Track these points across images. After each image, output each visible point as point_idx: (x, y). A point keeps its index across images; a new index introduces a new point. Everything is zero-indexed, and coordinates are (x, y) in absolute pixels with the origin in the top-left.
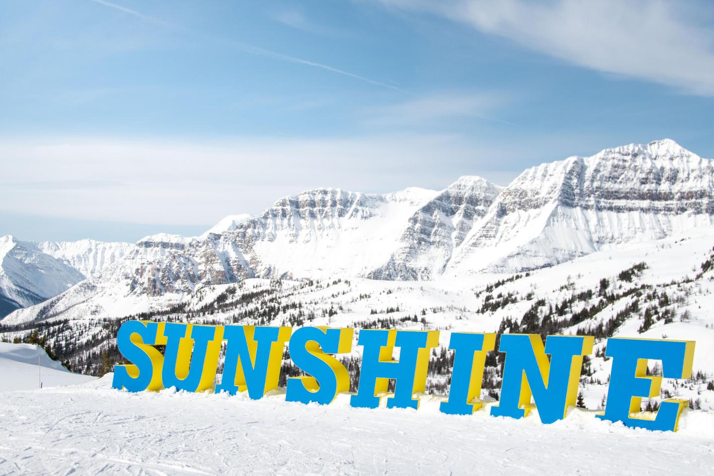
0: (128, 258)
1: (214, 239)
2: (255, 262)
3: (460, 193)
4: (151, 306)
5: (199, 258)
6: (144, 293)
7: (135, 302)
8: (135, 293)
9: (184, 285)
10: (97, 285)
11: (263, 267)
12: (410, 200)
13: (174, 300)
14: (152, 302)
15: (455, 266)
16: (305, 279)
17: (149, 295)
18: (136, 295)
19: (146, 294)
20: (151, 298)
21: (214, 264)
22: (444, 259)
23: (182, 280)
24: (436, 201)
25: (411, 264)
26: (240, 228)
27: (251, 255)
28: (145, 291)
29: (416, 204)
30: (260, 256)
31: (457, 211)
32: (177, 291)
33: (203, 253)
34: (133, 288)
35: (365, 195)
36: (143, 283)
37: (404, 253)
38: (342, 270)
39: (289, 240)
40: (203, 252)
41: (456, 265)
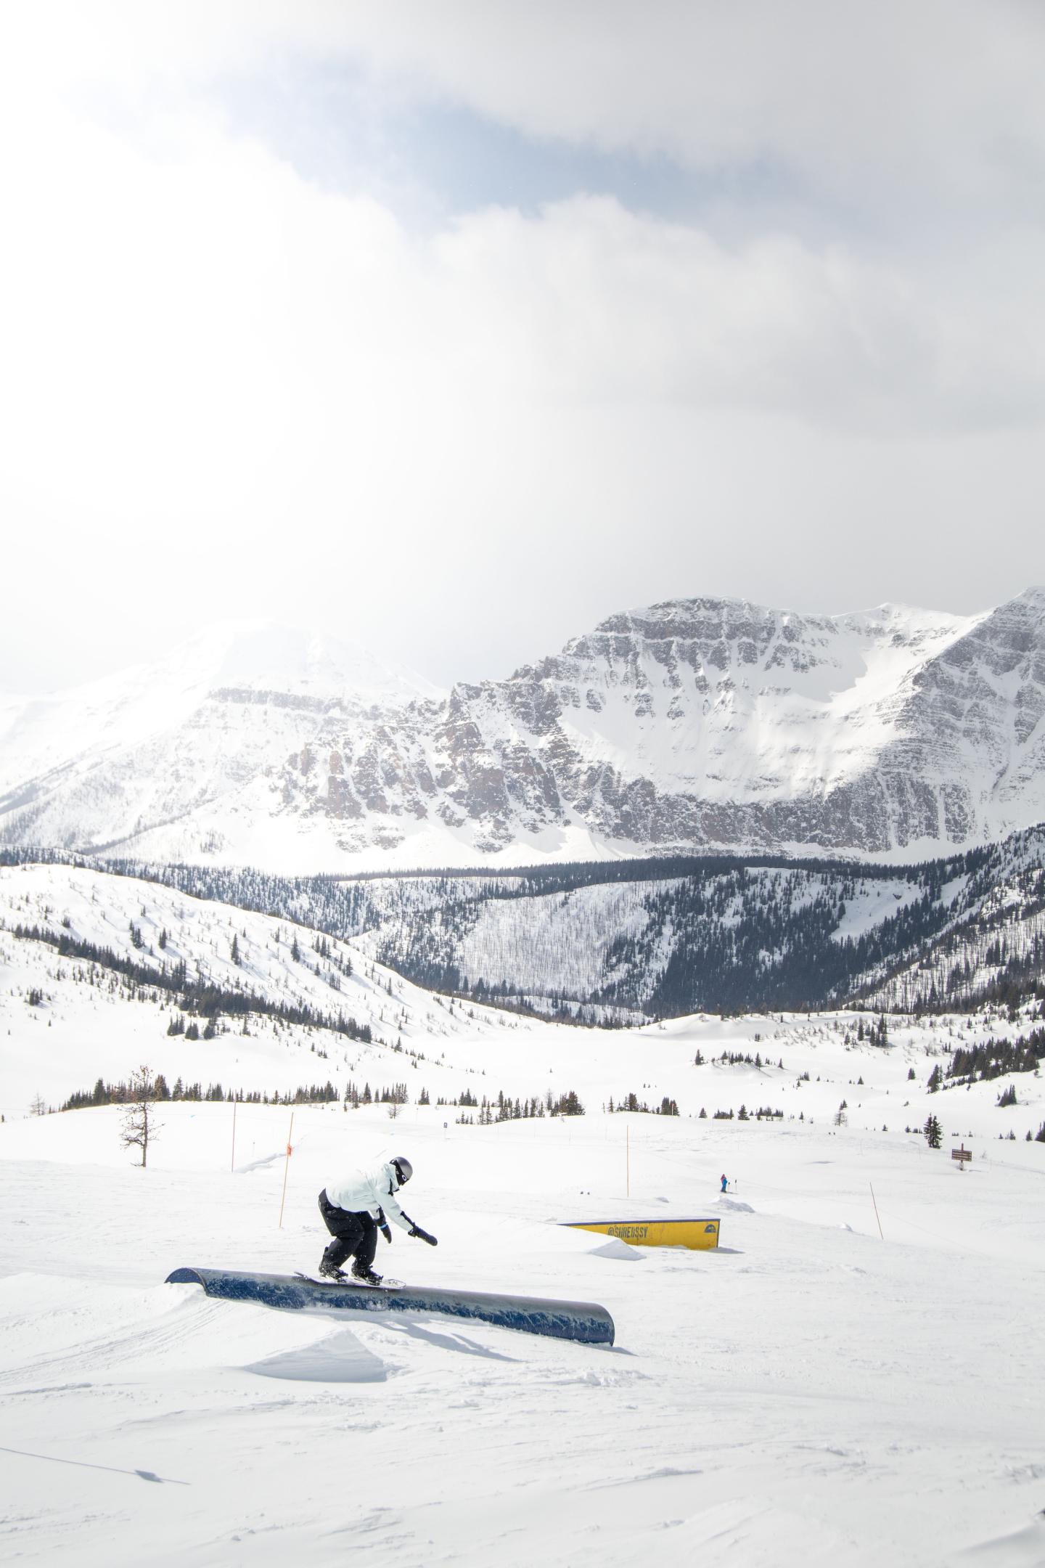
0: (193, 724)
1: (466, 697)
2: (563, 755)
3: (1025, 623)
4: (339, 838)
5: (431, 738)
6: (317, 809)
7: (302, 830)
8: (296, 808)
9: (409, 797)
10: (123, 784)
11: (584, 767)
12: (891, 631)
13: (391, 829)
14: (341, 830)
15: (1019, 786)
16: (683, 796)
17: (333, 815)
18: (300, 812)
19: (322, 813)
20: (336, 821)
21: (475, 755)
22: (993, 769)
23: (403, 786)
24: (971, 638)
25: (922, 777)
26: (523, 677)
27: (553, 737)
28: (320, 805)
29: (908, 641)
30: (573, 741)
31: (1017, 663)
32: (395, 809)
33: (442, 727)
34: (288, 798)
35: (799, 615)
36: (315, 788)
37: (906, 752)
38: (767, 782)
39: (636, 707)
40: (446, 724)
41: (1022, 784)
